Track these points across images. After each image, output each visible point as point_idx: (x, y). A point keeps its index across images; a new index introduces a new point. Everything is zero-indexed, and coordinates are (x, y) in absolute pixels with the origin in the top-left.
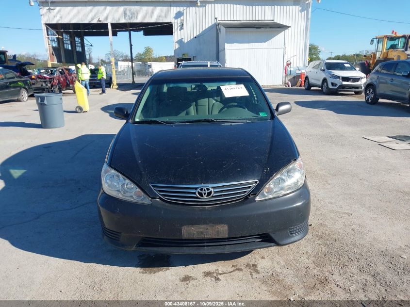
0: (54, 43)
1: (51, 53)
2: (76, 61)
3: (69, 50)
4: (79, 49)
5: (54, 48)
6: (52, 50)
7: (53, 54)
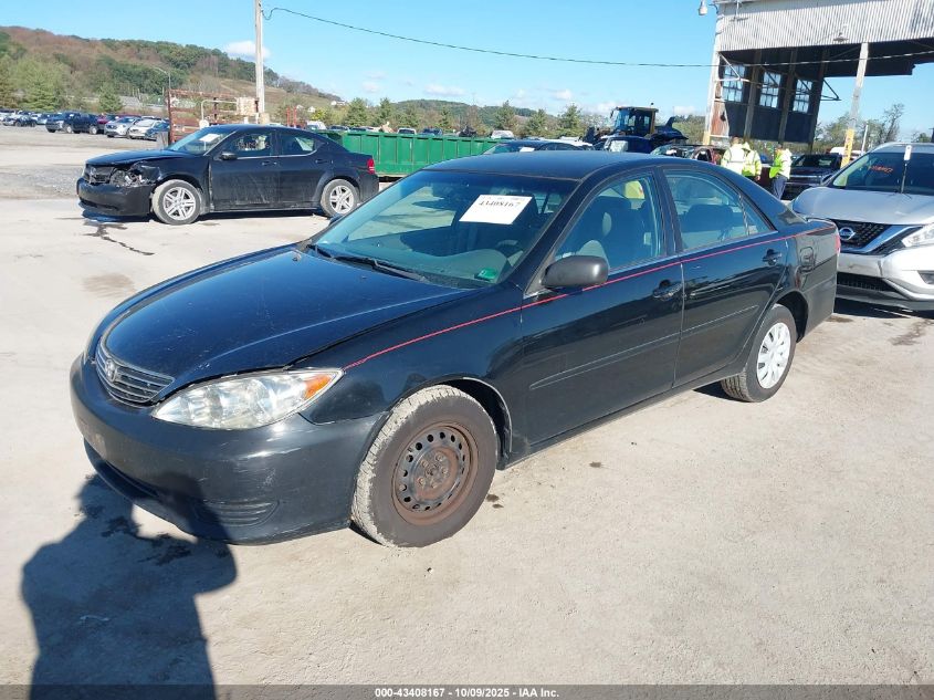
0: (732, 93)
1: (719, 115)
2: (782, 133)
3: (771, 109)
4: (801, 106)
5: (729, 105)
6: (722, 109)
7: (723, 118)
